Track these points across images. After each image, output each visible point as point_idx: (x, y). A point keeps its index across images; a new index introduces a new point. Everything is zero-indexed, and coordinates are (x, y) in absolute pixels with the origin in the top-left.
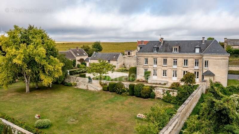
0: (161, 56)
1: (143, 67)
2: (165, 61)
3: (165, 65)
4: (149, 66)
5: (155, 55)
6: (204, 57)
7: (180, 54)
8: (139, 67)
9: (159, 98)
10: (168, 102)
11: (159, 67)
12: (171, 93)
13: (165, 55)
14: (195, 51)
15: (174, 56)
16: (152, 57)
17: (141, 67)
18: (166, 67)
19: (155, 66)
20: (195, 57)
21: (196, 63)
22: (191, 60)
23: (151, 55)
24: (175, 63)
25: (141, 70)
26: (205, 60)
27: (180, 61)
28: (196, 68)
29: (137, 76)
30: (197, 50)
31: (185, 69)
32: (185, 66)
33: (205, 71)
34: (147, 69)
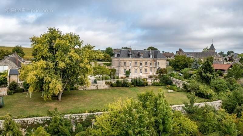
0: (134, 60)
1: (123, 68)
2: (136, 63)
3: (136, 66)
4: (127, 67)
5: (130, 59)
6: (158, 60)
7: (144, 58)
8: (121, 68)
9: (149, 85)
10: (159, 85)
11: (133, 67)
12: (155, 81)
13: (136, 59)
15: (141, 60)
18: (137, 67)
19: (130, 67)
20: (151, 60)
21: (151, 64)
22: (148, 62)
23: (128, 60)
24: (141, 64)
25: (122, 70)
26: (158, 62)
27: (144, 63)
28: (151, 66)
29: (120, 75)
30: (151, 56)
31: (146, 68)
32: (146, 66)
33: (158, 68)
34: (125, 70)
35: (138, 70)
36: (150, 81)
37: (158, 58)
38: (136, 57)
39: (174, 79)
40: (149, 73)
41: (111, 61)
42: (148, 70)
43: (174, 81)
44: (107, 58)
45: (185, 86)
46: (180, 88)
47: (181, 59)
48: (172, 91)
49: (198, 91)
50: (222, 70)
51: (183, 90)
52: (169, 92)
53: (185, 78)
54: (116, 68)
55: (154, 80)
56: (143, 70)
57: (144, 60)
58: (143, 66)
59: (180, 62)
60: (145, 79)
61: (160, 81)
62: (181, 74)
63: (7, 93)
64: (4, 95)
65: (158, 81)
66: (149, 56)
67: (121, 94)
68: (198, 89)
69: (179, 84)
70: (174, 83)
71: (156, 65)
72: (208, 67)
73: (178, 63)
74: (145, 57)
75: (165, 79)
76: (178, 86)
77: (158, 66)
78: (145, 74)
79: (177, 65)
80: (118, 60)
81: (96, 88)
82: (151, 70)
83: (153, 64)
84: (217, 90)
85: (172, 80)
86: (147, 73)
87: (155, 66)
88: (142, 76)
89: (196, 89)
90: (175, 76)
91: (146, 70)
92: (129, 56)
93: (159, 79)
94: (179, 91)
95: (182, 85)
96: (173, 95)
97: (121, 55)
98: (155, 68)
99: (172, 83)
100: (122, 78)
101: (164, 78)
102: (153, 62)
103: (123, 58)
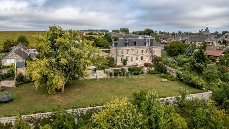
0: (131, 48)
1: (121, 57)
2: (133, 51)
3: (132, 54)
4: (125, 56)
5: (127, 48)
6: (153, 48)
9: (145, 73)
10: (154, 73)
11: (130, 55)
12: (151, 69)
13: (133, 48)
14: (146, 45)
15: (137, 48)
16: (126, 49)
17: (119, 57)
18: (134, 55)
19: (127, 55)
20: (147, 48)
21: (147, 52)
22: (144, 50)
23: (125, 49)
24: (137, 52)
25: (119, 59)
26: (153, 50)
27: (140, 51)
28: (147, 54)
29: (117, 63)
30: (147, 44)
31: (142, 56)
32: (142, 54)
33: (153, 55)
34: (123, 58)
35: (135, 58)
36: (145, 69)
37: (154, 46)
38: (133, 46)
39: (168, 67)
40: (145, 61)
41: (109, 48)
42: (144, 58)
43: (168, 69)
44: (105, 45)
45: (178, 75)
46: (174, 76)
47: (176, 45)
48: (166, 80)
49: (190, 82)
50: (215, 56)
51: (176, 79)
52: (163, 81)
53: (179, 65)
54: (114, 56)
55: (149, 68)
56: (140, 58)
57: (140, 48)
58: (139, 54)
59: (175, 49)
60: (141, 68)
61: (155, 69)
62: (175, 61)
63: (15, 85)
64: (13, 86)
65: (153, 69)
66: (145, 44)
67: (118, 84)
68: (190, 79)
69: (173, 72)
70: (168, 71)
71: (152, 53)
72: (201, 56)
73: (173, 49)
74: (141, 46)
75: (160, 68)
76: (172, 75)
77: (153, 54)
78: (141, 61)
79: (172, 51)
80: (116, 50)
81: (96, 77)
82: (147, 57)
83: (149, 52)
84: (208, 79)
85: (166, 68)
86: (143, 61)
87: (150, 54)
88: (138, 63)
89: (188, 79)
90: (170, 64)
91: (142, 58)
92: (126, 45)
93: (154, 67)
94: (172, 79)
95: (175, 74)
96: (167, 84)
97: (118, 45)
98: (151, 56)
99: (166, 71)
100: (119, 66)
101: (159, 66)
102: (149, 50)
103: (120, 47)
